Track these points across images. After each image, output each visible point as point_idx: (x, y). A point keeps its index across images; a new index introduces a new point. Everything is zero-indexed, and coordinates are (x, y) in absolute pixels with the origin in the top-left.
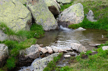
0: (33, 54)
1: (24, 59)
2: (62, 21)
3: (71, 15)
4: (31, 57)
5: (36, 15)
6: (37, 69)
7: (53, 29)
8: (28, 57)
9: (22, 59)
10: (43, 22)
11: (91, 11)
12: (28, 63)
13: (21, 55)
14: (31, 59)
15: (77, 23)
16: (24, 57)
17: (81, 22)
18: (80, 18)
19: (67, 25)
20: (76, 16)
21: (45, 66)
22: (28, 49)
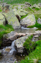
0: (12, 37)
1: (6, 41)
2: (23, 24)
3: (28, 20)
4: (11, 39)
5: (8, 19)
6: (18, 44)
7: (18, 28)
8: (9, 39)
9: (5, 41)
10: (12, 24)
11: (39, 18)
12: (9, 44)
13: (5, 38)
14: (11, 40)
15: (32, 25)
16: (6, 39)
17: (34, 24)
18: (33, 22)
19: (26, 26)
20: (31, 21)
21: (24, 42)
22: (9, 34)
